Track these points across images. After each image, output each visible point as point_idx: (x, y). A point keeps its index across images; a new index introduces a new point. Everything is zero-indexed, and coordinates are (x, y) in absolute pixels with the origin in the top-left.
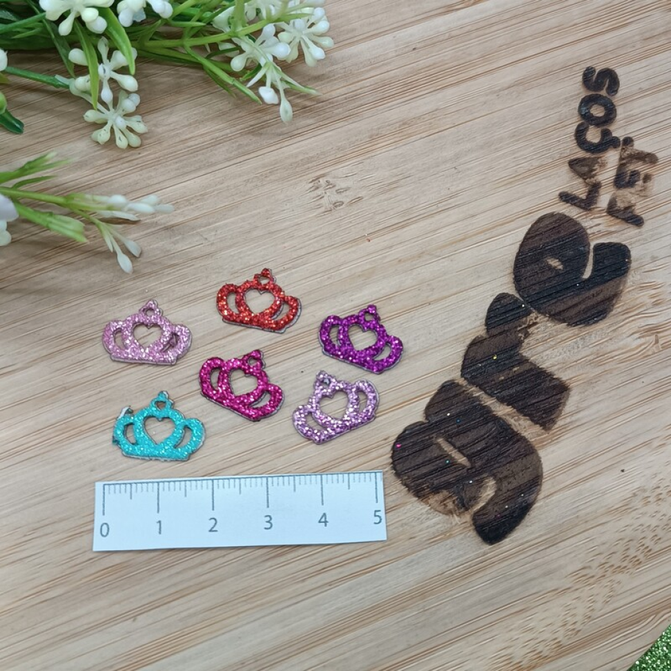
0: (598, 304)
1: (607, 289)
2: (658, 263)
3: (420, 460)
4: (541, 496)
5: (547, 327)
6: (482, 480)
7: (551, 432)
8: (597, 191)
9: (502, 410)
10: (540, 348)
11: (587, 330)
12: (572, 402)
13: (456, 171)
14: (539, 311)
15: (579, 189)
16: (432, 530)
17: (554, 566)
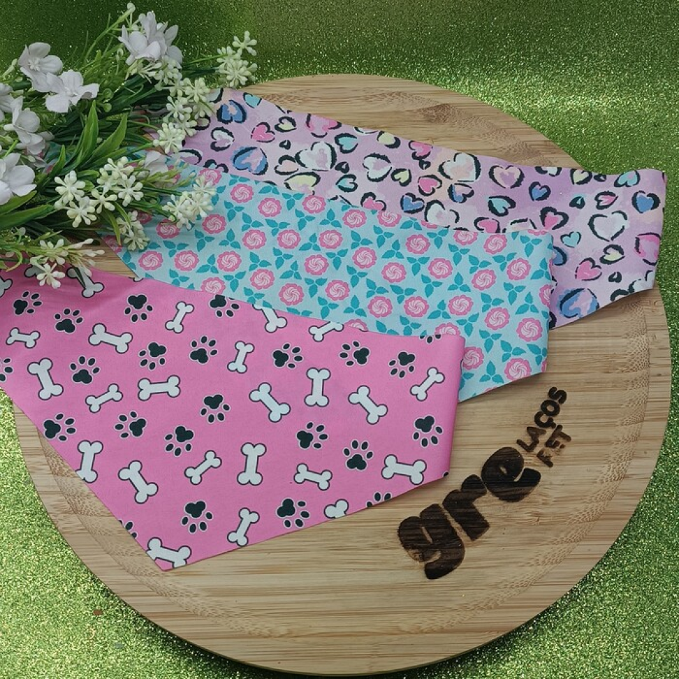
0: (517, 495)
1: (525, 489)
2: (552, 486)
3: (411, 532)
4: (458, 567)
5: (490, 497)
6: (436, 551)
7: (474, 542)
8: (536, 445)
9: (455, 525)
10: (483, 505)
11: (506, 504)
12: (488, 533)
14: (488, 488)
15: (528, 440)
16: (406, 564)
17: (453, 598)
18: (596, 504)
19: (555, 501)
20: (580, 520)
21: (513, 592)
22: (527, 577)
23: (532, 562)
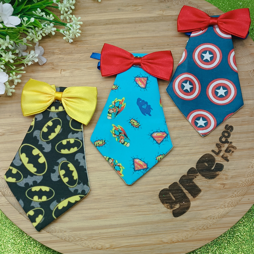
0: (213, 175)
2: (229, 170)
3: (165, 196)
4: (188, 211)
5: (200, 177)
6: (177, 204)
7: (195, 199)
8: (221, 152)
9: (185, 191)
10: (198, 181)
11: (209, 180)
12: (201, 194)
13: (190, 139)
14: (200, 173)
15: (217, 150)
16: (164, 211)
17: (187, 225)
18: (250, 178)
19: (231, 178)
20: (243, 185)
21: (215, 221)
22: (220, 214)
23: (222, 206)
